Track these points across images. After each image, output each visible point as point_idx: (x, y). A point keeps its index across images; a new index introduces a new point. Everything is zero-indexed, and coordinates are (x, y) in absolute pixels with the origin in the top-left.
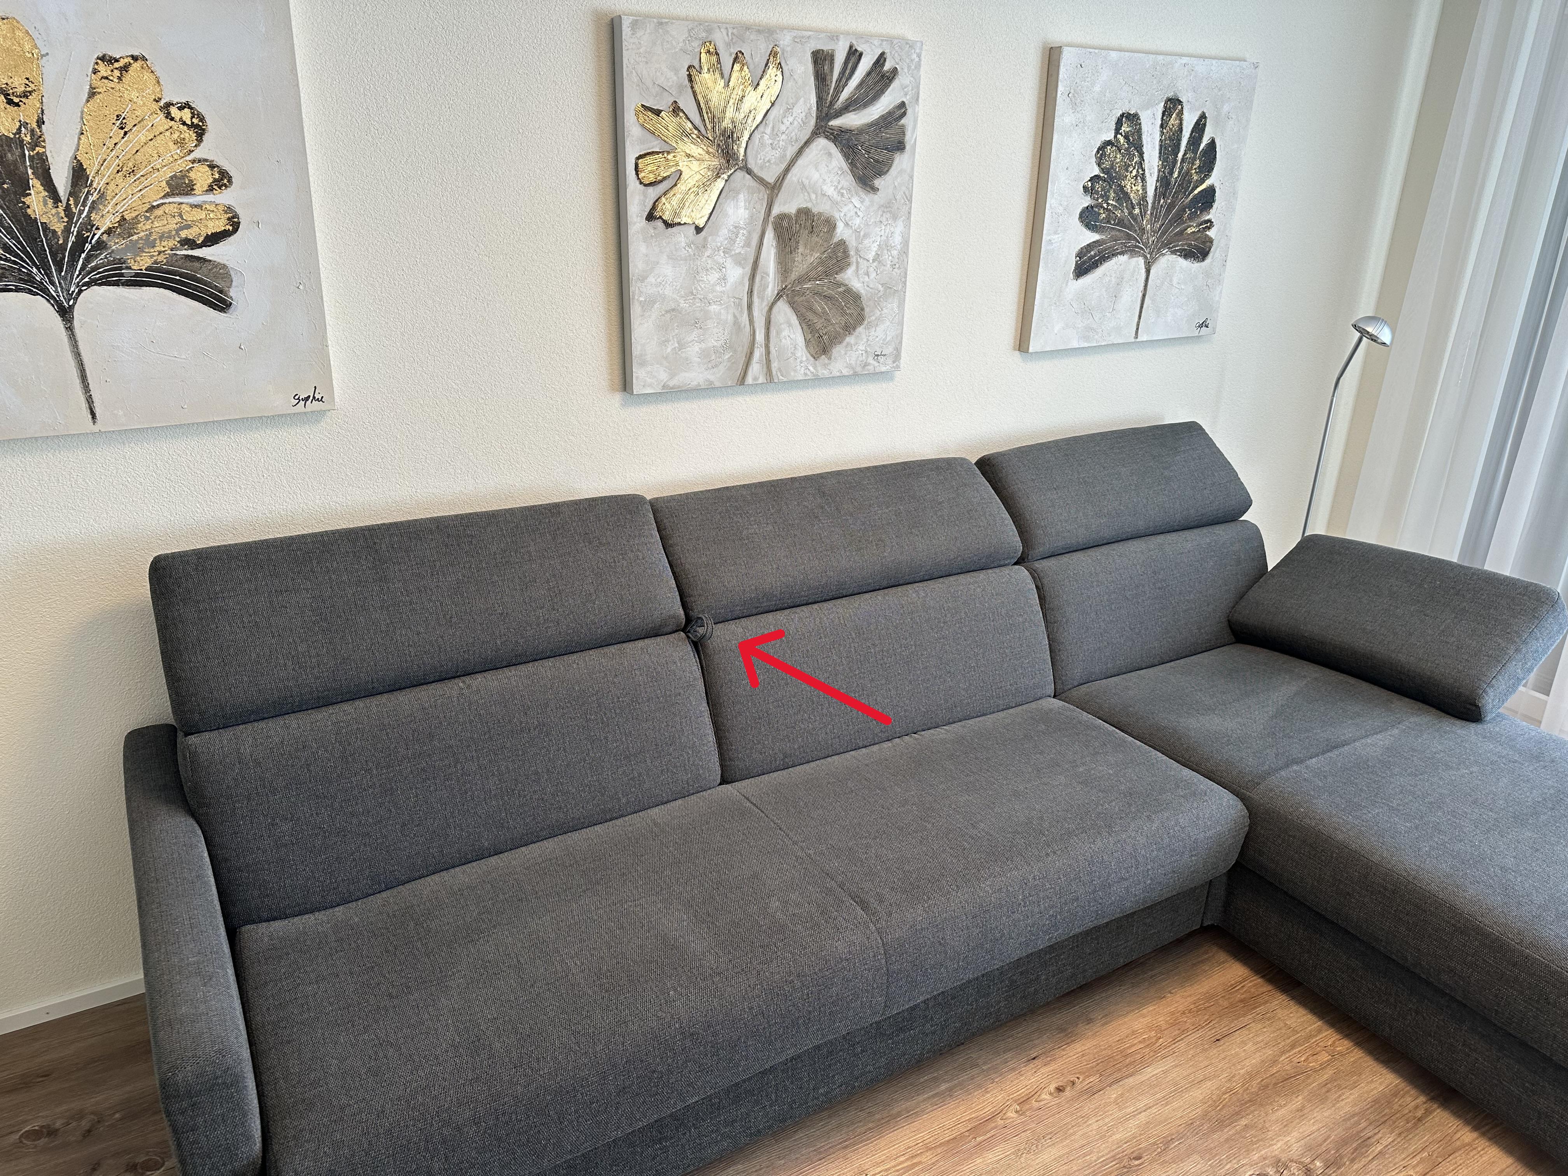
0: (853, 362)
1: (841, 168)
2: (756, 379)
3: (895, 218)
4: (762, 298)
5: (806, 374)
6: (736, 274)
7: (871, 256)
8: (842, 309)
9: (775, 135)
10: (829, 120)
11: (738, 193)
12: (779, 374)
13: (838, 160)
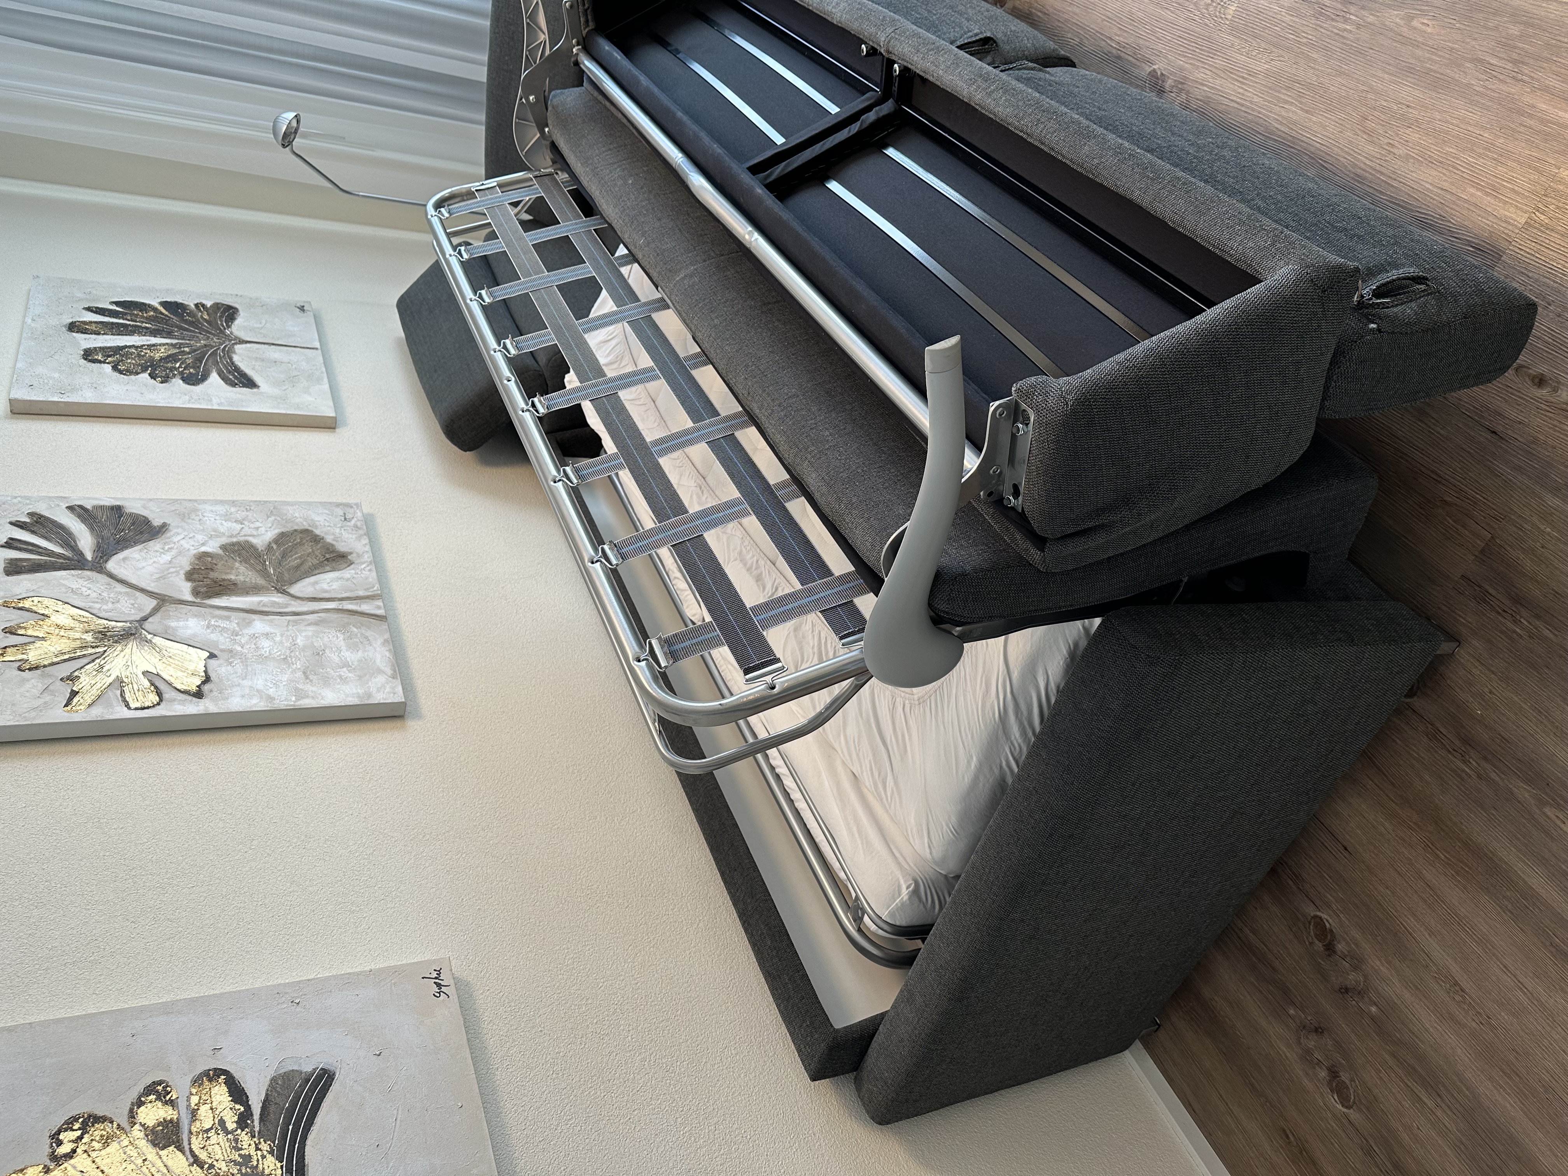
0: (354, 536)
1: (141, 551)
2: (379, 608)
3: (196, 510)
4: (287, 606)
5: (370, 570)
6: (259, 625)
7: (238, 527)
8: (296, 545)
9: (103, 601)
10: (86, 560)
11: (169, 627)
12: (372, 590)
13: (133, 553)
